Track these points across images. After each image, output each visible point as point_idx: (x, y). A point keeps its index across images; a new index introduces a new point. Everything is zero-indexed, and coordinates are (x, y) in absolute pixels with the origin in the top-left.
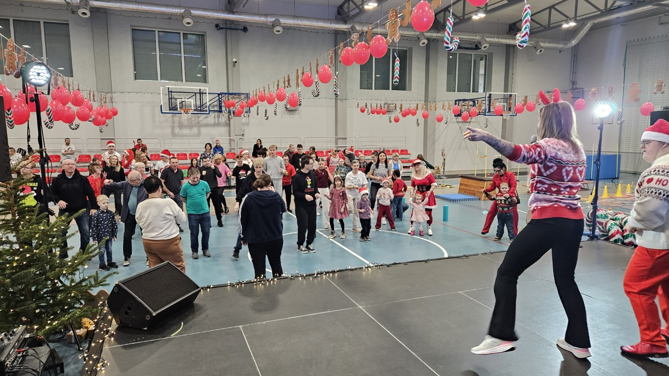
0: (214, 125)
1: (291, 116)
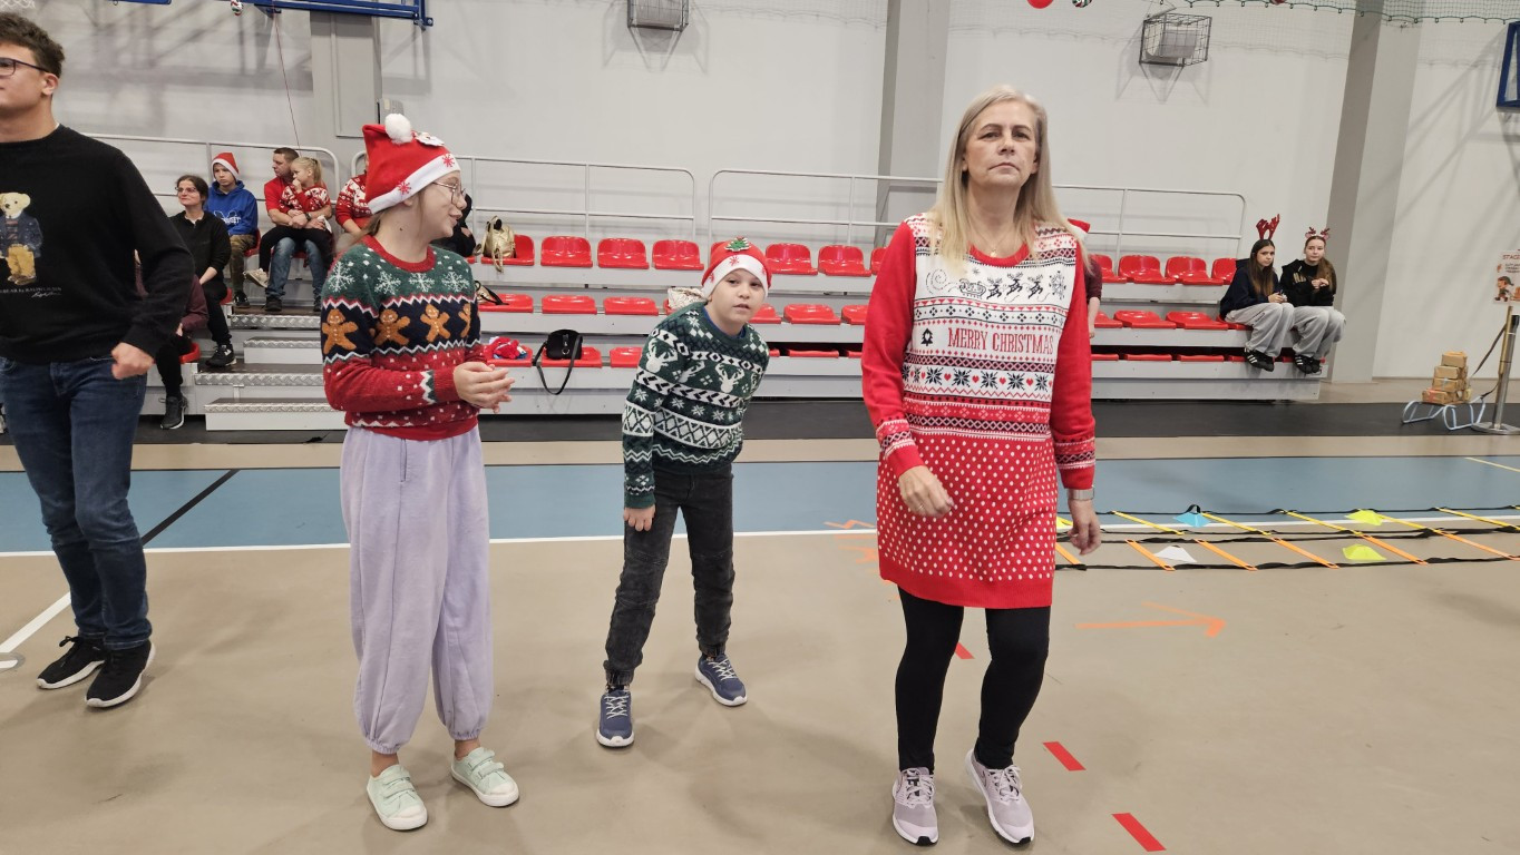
0: (240, 80)
1: (656, 58)
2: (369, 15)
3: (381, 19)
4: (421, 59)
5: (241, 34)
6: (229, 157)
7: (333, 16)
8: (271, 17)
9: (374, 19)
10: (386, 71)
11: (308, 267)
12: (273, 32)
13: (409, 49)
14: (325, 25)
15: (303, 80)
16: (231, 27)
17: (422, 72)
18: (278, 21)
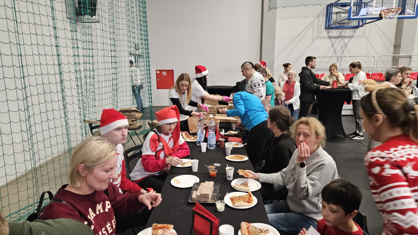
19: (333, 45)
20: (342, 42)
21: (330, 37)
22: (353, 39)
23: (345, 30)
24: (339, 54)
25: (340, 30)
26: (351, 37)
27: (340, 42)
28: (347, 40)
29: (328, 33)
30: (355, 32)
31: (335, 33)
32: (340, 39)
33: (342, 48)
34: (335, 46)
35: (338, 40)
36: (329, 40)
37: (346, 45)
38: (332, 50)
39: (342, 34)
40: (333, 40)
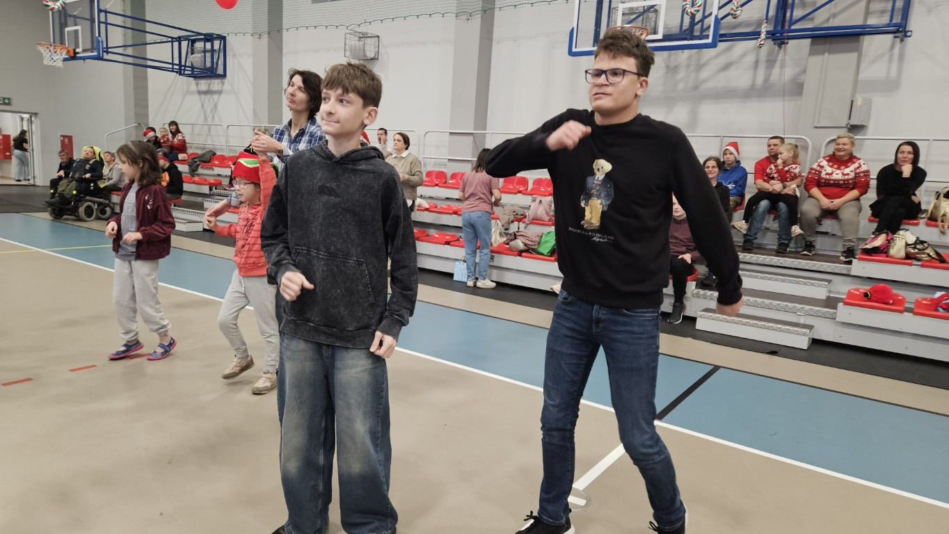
2: (859, 34)
3: (867, 37)
4: (895, 65)
5: (757, 62)
6: (735, 145)
7: (828, 40)
8: (780, 47)
9: (862, 37)
10: (862, 76)
11: (776, 221)
12: (780, 58)
13: (887, 57)
14: (822, 47)
15: (797, 88)
16: (750, 59)
17: (894, 74)
18: (785, 49)
19: (203, 106)
20: (211, 100)
21: (200, 93)
22: (223, 96)
23: (213, 81)
24: (210, 119)
25: (209, 81)
26: (220, 92)
27: (209, 100)
28: (216, 97)
29: (197, 84)
30: (223, 84)
31: (204, 85)
32: (209, 96)
33: (212, 111)
34: (205, 106)
35: (208, 96)
36: (197, 97)
37: (216, 106)
38: (202, 115)
39: (211, 89)
40: (203, 96)
